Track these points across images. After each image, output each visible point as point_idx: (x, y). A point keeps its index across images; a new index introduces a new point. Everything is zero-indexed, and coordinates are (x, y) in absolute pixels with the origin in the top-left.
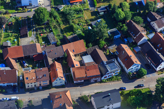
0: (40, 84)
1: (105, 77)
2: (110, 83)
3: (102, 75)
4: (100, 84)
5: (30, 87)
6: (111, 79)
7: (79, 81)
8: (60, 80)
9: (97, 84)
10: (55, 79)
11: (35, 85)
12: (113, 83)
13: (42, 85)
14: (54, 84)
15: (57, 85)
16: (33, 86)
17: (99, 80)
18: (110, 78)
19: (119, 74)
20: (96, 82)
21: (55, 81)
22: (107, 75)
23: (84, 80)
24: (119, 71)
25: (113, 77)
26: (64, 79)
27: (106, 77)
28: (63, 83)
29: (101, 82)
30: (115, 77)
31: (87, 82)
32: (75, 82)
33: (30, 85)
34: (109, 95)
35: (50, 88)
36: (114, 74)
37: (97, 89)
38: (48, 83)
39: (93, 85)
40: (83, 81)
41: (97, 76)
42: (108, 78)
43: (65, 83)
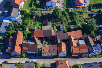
0: (51, 55)
1: (91, 54)
2: (94, 59)
3: (89, 53)
4: (88, 58)
5: (45, 55)
6: (95, 56)
7: (75, 55)
8: (63, 53)
9: (86, 58)
10: (60, 53)
11: (48, 55)
12: (96, 59)
13: (52, 55)
14: (59, 55)
15: (62, 56)
16: (47, 55)
17: (88, 56)
18: (94, 55)
19: (101, 53)
20: (85, 57)
21: (60, 54)
22: (93, 53)
23: (78, 55)
24: (101, 51)
25: (96, 55)
26: (66, 53)
27: (92, 54)
28: (65, 55)
29: (89, 57)
30: (97, 55)
31: (80, 56)
32: (72, 55)
33: (45, 54)
34: (92, 66)
35: (57, 58)
36: (97, 53)
37: (85, 61)
38: (56, 54)
39: (83, 58)
40: (77, 55)
41: (86, 53)
42: (93, 55)
43: (67, 55)
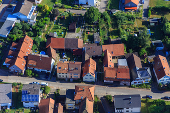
0: (71, 76)
1: (135, 83)
2: (139, 90)
4: (128, 88)
5: (62, 77)
7: (109, 82)
8: (90, 76)
9: (126, 87)
10: (85, 75)
11: (66, 76)
12: (141, 90)
13: (73, 77)
14: (84, 79)
15: (89, 80)
17: (129, 84)
18: (139, 85)
19: (150, 83)
20: (125, 85)
22: (137, 81)
23: (114, 82)
24: (150, 79)
26: (94, 76)
27: (136, 83)
29: (130, 86)
30: (144, 85)
31: (116, 83)
32: (105, 81)
33: (61, 75)
34: (130, 99)
35: (80, 82)
36: (144, 82)
37: (123, 92)
38: (79, 76)
39: (121, 87)
40: (112, 82)
41: (127, 79)
42: (137, 84)
43: (95, 80)
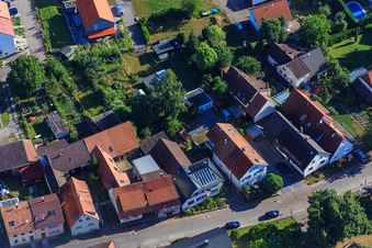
0: (43, 235)
1: (190, 203)
2: (203, 216)
3: (182, 200)
4: (179, 220)
5: (20, 242)
6: (203, 206)
7: (132, 219)
8: (88, 219)
9: (173, 220)
10: (75, 220)
11: (32, 238)
12: (209, 215)
13: (47, 235)
14: (74, 230)
15: (82, 231)
16: (28, 240)
17: (178, 211)
18: (200, 205)
19: (221, 192)
20: (170, 215)
21: (78, 224)
22: (195, 198)
23: (144, 215)
24: (221, 185)
25: (208, 201)
26: (97, 216)
27: (193, 202)
28: (97, 226)
29: (182, 214)
30: (212, 200)
31: (149, 217)
32: (122, 221)
33: (20, 238)
34: (206, 244)
35: (68, 241)
36: (209, 194)
37: (173, 232)
38: (61, 228)
39: (162, 223)
40: (140, 217)
41: (171, 201)
42: (196, 203)
43: (100, 224)
